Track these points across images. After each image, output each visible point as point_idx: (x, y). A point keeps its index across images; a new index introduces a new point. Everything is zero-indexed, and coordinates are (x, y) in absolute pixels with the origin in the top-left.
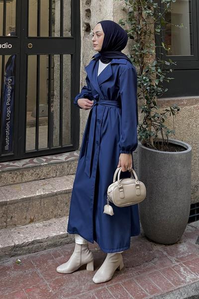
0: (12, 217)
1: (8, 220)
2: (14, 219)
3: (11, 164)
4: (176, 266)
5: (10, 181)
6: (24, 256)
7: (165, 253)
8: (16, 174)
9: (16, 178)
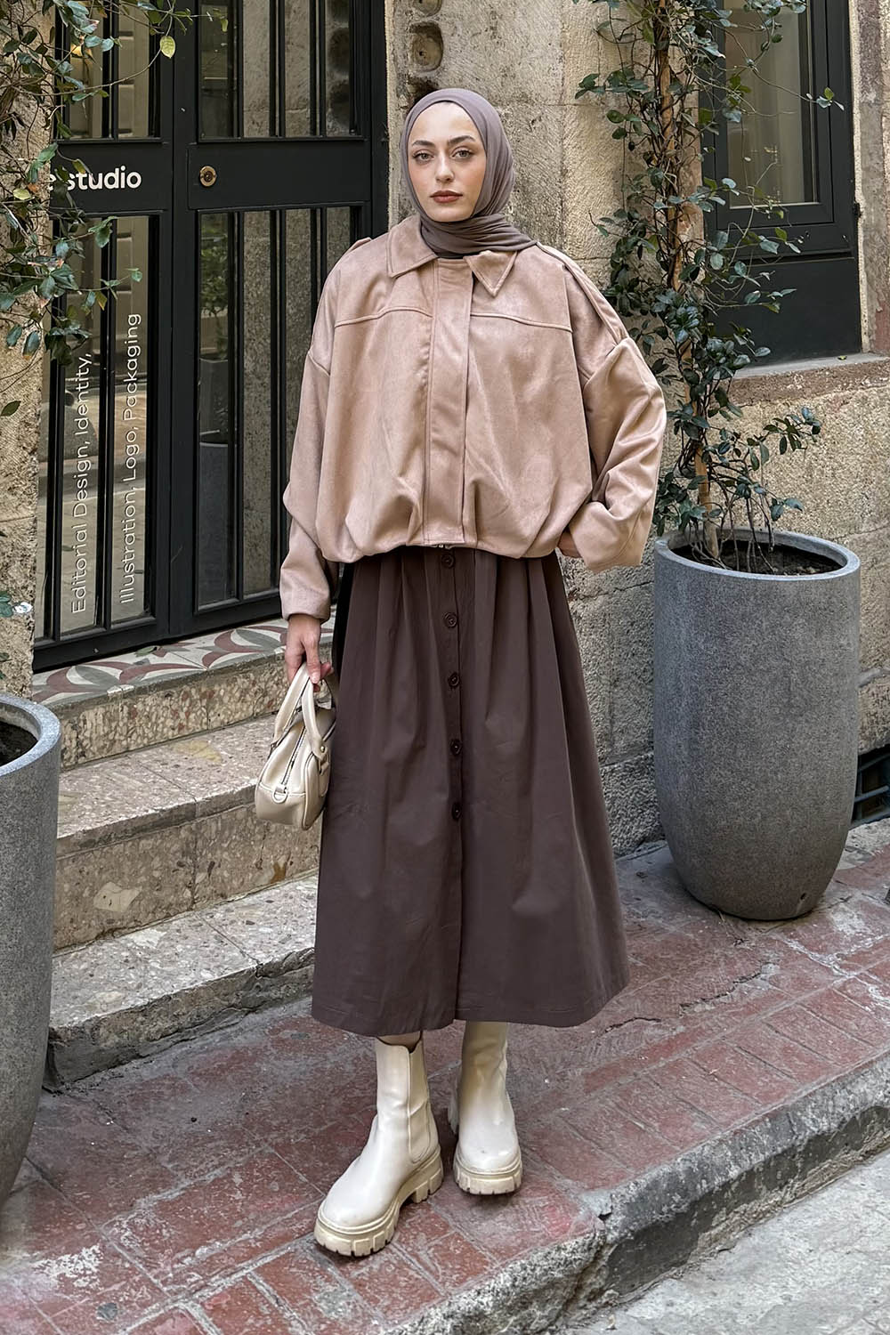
0: (212, 864)
1: (200, 877)
2: (218, 873)
3: (153, 659)
4: (849, 981)
5: (167, 726)
6: (295, 1007)
7: (794, 945)
8: (187, 695)
9: (188, 714)
